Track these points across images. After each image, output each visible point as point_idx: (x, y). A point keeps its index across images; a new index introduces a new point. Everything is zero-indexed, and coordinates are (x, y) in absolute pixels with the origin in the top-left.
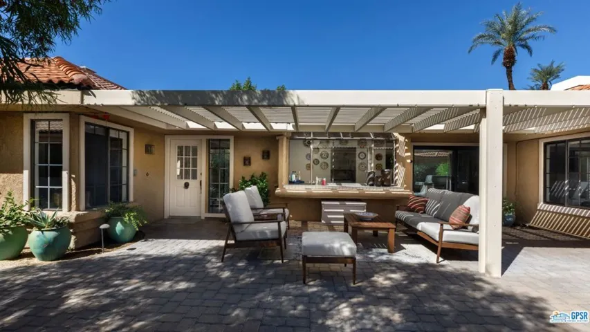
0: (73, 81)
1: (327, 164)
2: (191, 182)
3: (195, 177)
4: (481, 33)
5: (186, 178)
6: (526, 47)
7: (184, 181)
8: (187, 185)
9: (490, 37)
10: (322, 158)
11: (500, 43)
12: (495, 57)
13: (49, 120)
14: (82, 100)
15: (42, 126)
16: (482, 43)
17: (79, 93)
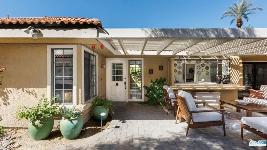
0: (93, 23)
1: (181, 72)
2: (119, 82)
3: (121, 80)
4: (226, 12)
5: (116, 81)
6: (246, 17)
7: (116, 82)
8: (117, 84)
9: (230, 13)
10: (178, 69)
11: (235, 16)
12: (232, 22)
13: (63, 49)
14: (98, 35)
15: (58, 52)
16: (227, 16)
17: (96, 31)
